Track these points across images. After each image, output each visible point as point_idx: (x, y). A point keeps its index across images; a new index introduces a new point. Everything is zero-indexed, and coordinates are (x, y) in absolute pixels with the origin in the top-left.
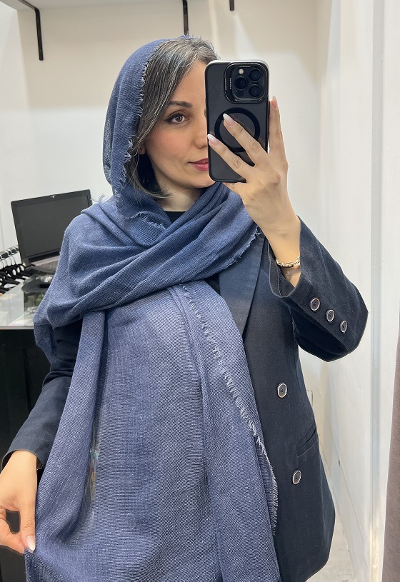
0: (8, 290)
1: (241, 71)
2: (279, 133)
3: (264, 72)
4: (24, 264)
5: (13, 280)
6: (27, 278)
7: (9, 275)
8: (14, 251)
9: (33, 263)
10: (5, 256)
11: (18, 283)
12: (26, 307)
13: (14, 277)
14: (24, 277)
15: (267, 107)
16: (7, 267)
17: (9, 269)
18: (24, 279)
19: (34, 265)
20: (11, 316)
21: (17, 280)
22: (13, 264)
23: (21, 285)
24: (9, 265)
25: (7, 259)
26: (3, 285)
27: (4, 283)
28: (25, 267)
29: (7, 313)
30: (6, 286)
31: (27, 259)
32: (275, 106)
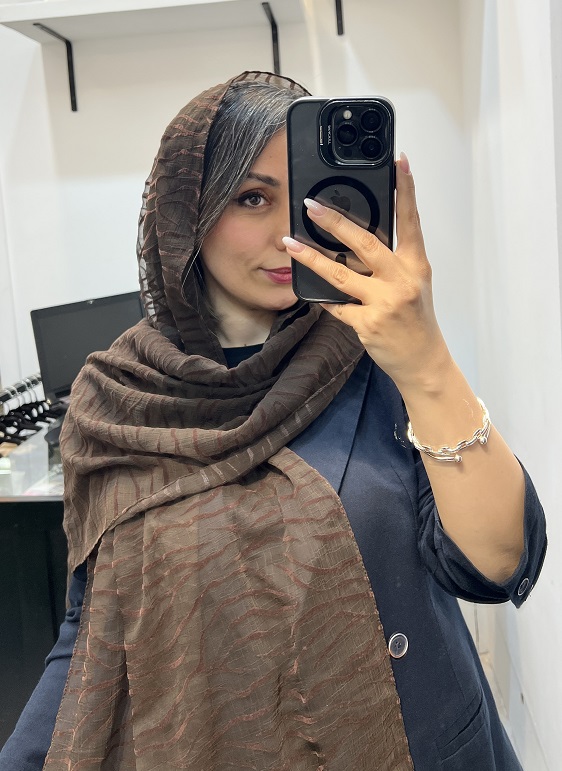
0: (24, 438)
1: (348, 114)
2: (414, 217)
3: (386, 114)
4: (49, 401)
5: (32, 424)
6: (53, 420)
7: (27, 417)
8: (35, 382)
9: (62, 399)
10: (22, 389)
11: (38, 429)
12: (51, 464)
13: (34, 420)
14: (48, 419)
15: (392, 173)
16: (25, 405)
17: (26, 408)
18: (49, 422)
19: (62, 402)
20: (29, 480)
21: (39, 424)
22: (34, 401)
23: (44, 432)
24: (28, 402)
25: (25, 394)
26: (18, 432)
27: (20, 429)
28: (50, 406)
29: (23, 474)
30: (23, 433)
31: (53, 394)
32: (406, 169)
